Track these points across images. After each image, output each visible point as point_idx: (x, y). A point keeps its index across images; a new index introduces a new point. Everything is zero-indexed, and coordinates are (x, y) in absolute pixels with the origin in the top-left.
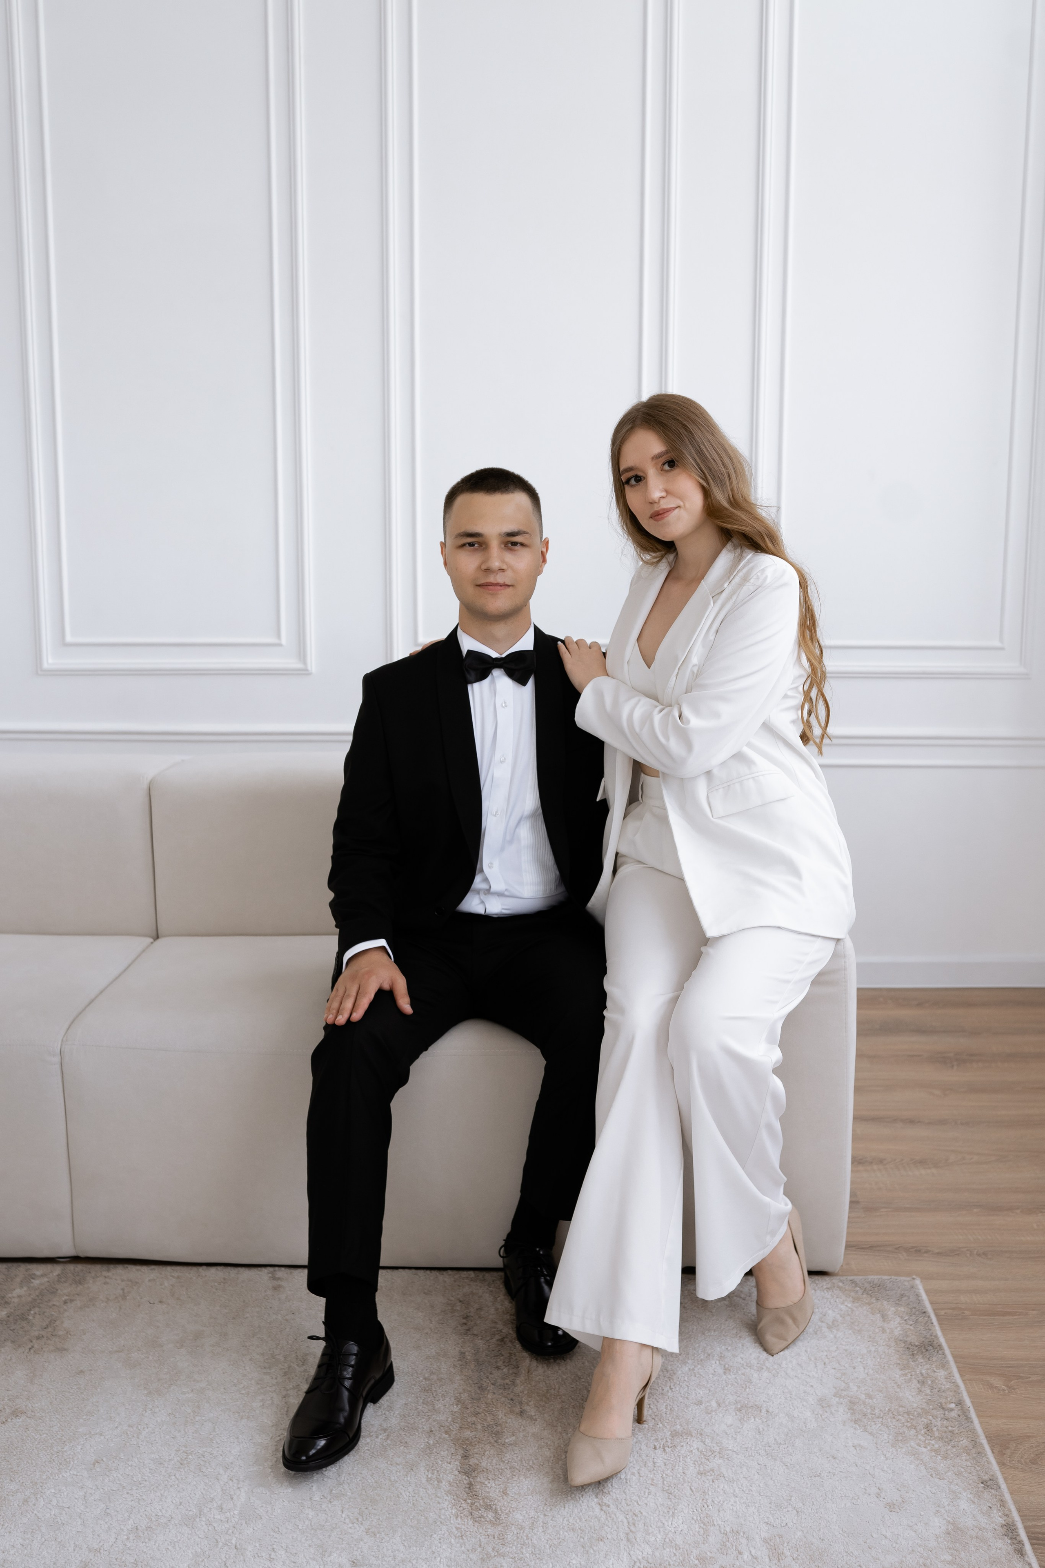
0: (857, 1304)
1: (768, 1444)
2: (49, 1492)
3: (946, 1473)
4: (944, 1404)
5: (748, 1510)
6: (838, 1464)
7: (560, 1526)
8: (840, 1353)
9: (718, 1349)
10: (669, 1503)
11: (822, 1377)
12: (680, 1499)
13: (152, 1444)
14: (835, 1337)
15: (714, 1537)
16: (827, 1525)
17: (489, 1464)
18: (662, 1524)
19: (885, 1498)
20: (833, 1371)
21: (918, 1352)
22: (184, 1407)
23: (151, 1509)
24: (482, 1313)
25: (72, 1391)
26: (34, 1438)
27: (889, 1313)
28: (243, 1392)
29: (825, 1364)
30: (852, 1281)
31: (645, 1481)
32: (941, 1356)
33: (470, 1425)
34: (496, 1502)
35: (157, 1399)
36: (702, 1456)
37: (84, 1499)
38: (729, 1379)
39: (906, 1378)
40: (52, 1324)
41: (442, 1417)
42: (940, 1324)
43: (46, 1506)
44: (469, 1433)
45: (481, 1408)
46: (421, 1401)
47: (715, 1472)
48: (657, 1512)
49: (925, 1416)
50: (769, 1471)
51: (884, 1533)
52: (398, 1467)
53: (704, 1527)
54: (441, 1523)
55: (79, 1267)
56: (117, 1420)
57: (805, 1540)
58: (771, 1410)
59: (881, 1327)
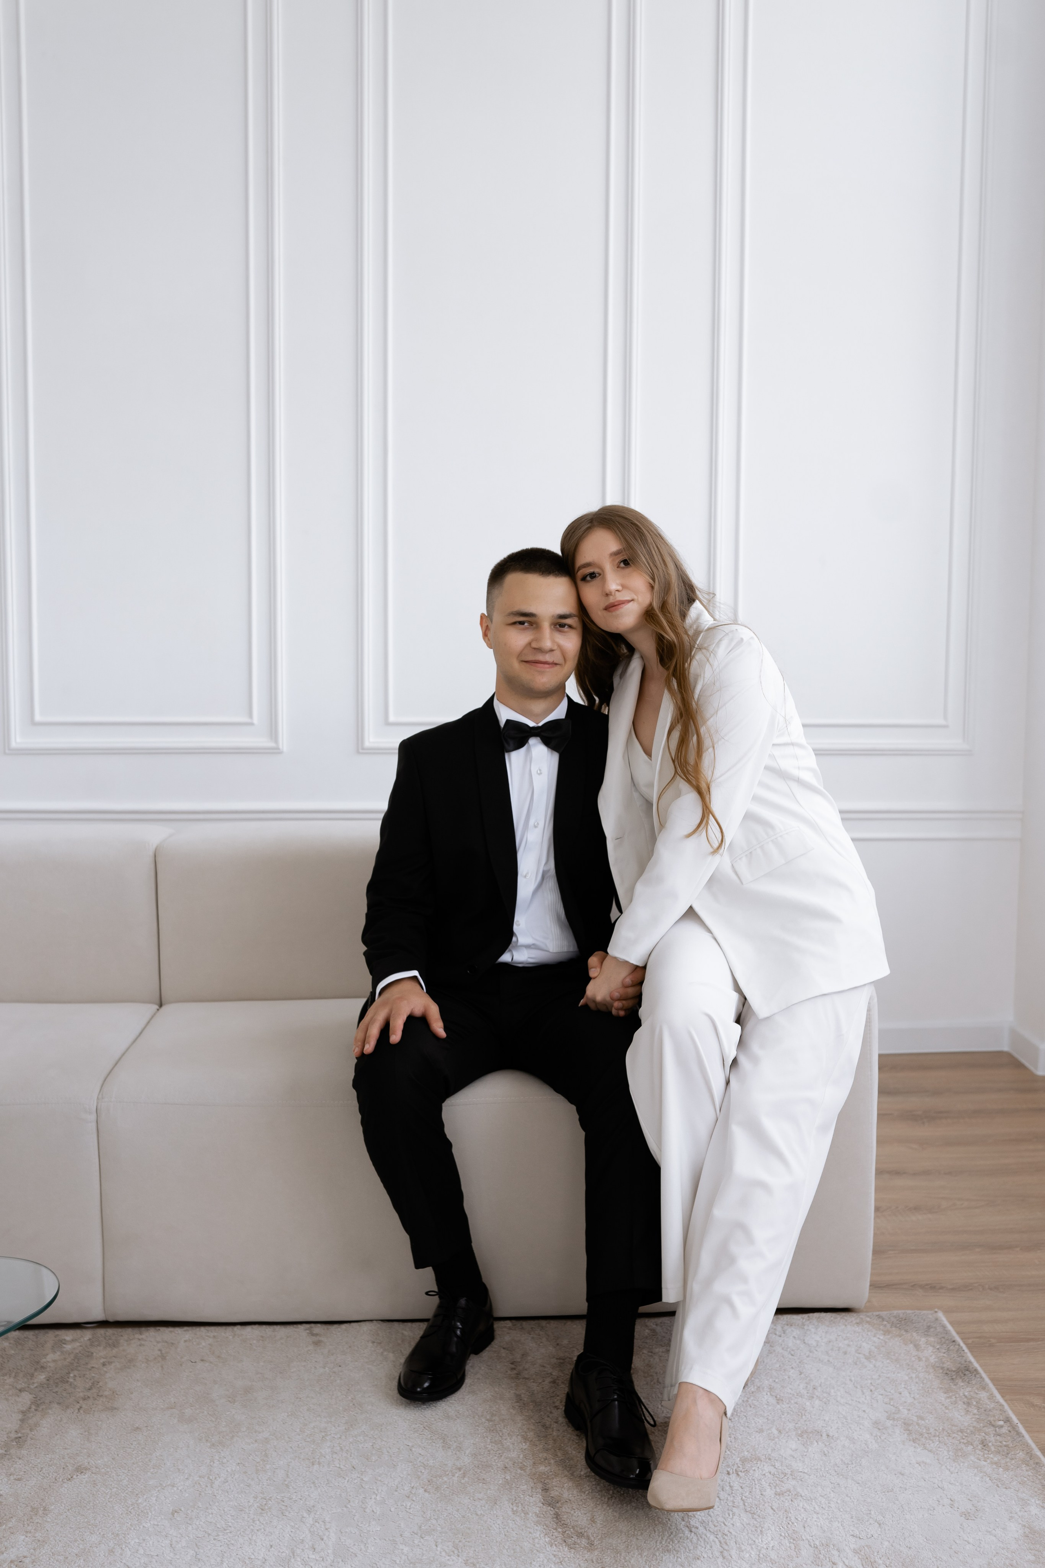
0: (889, 1337)
1: (836, 1465)
2: (133, 1542)
3: (1010, 1483)
4: (993, 1422)
5: (832, 1525)
6: (907, 1480)
7: (654, 1548)
8: (884, 1381)
9: (766, 1381)
10: (755, 1522)
11: (871, 1402)
12: (765, 1518)
13: (228, 1492)
14: (875, 1366)
15: (805, 1551)
16: (911, 1535)
17: (571, 1496)
18: (753, 1541)
19: (959, 1507)
20: (881, 1397)
21: (956, 1377)
22: (251, 1457)
23: (243, 1553)
24: (529, 1358)
25: (132, 1447)
26: (105, 1493)
27: (921, 1343)
28: (309, 1440)
29: (871, 1391)
30: (879, 1317)
31: (726, 1504)
32: (979, 1379)
33: (543, 1460)
34: (586, 1529)
35: (222, 1451)
36: (776, 1479)
37: (171, 1547)
38: (784, 1408)
39: (952, 1400)
40: (95, 1385)
41: (514, 1455)
42: (971, 1352)
43: (134, 1556)
44: (544, 1468)
45: (549, 1445)
46: (489, 1440)
47: (792, 1492)
48: (745, 1531)
49: (978, 1433)
50: (843, 1489)
51: (966, 1538)
52: (481, 1502)
53: (794, 1542)
54: (538, 1551)
55: (110, 1331)
56: (186, 1471)
57: (893, 1548)
58: (831, 1434)
59: (916, 1356)
